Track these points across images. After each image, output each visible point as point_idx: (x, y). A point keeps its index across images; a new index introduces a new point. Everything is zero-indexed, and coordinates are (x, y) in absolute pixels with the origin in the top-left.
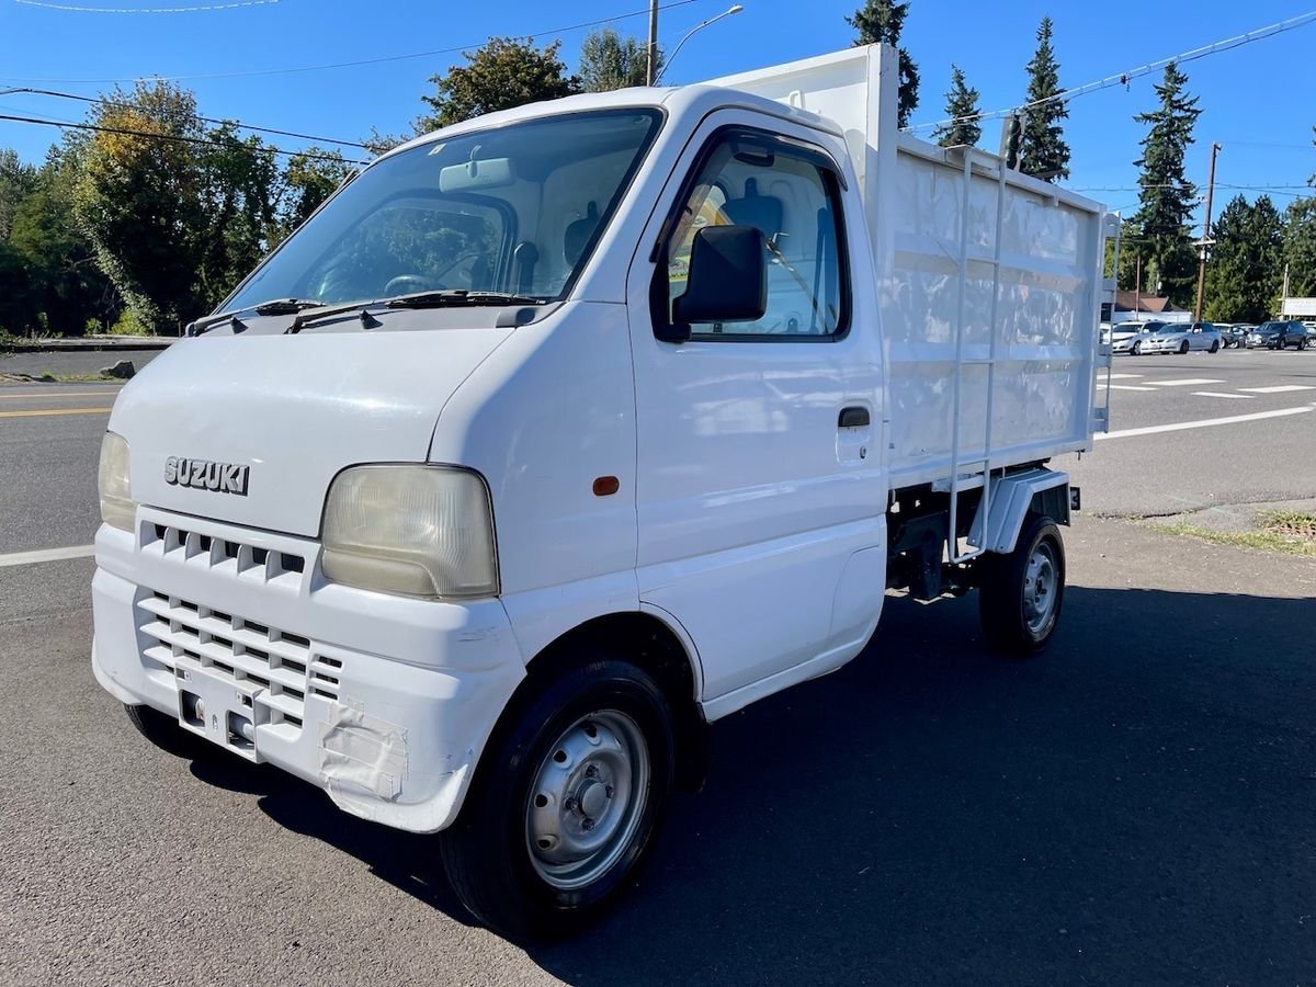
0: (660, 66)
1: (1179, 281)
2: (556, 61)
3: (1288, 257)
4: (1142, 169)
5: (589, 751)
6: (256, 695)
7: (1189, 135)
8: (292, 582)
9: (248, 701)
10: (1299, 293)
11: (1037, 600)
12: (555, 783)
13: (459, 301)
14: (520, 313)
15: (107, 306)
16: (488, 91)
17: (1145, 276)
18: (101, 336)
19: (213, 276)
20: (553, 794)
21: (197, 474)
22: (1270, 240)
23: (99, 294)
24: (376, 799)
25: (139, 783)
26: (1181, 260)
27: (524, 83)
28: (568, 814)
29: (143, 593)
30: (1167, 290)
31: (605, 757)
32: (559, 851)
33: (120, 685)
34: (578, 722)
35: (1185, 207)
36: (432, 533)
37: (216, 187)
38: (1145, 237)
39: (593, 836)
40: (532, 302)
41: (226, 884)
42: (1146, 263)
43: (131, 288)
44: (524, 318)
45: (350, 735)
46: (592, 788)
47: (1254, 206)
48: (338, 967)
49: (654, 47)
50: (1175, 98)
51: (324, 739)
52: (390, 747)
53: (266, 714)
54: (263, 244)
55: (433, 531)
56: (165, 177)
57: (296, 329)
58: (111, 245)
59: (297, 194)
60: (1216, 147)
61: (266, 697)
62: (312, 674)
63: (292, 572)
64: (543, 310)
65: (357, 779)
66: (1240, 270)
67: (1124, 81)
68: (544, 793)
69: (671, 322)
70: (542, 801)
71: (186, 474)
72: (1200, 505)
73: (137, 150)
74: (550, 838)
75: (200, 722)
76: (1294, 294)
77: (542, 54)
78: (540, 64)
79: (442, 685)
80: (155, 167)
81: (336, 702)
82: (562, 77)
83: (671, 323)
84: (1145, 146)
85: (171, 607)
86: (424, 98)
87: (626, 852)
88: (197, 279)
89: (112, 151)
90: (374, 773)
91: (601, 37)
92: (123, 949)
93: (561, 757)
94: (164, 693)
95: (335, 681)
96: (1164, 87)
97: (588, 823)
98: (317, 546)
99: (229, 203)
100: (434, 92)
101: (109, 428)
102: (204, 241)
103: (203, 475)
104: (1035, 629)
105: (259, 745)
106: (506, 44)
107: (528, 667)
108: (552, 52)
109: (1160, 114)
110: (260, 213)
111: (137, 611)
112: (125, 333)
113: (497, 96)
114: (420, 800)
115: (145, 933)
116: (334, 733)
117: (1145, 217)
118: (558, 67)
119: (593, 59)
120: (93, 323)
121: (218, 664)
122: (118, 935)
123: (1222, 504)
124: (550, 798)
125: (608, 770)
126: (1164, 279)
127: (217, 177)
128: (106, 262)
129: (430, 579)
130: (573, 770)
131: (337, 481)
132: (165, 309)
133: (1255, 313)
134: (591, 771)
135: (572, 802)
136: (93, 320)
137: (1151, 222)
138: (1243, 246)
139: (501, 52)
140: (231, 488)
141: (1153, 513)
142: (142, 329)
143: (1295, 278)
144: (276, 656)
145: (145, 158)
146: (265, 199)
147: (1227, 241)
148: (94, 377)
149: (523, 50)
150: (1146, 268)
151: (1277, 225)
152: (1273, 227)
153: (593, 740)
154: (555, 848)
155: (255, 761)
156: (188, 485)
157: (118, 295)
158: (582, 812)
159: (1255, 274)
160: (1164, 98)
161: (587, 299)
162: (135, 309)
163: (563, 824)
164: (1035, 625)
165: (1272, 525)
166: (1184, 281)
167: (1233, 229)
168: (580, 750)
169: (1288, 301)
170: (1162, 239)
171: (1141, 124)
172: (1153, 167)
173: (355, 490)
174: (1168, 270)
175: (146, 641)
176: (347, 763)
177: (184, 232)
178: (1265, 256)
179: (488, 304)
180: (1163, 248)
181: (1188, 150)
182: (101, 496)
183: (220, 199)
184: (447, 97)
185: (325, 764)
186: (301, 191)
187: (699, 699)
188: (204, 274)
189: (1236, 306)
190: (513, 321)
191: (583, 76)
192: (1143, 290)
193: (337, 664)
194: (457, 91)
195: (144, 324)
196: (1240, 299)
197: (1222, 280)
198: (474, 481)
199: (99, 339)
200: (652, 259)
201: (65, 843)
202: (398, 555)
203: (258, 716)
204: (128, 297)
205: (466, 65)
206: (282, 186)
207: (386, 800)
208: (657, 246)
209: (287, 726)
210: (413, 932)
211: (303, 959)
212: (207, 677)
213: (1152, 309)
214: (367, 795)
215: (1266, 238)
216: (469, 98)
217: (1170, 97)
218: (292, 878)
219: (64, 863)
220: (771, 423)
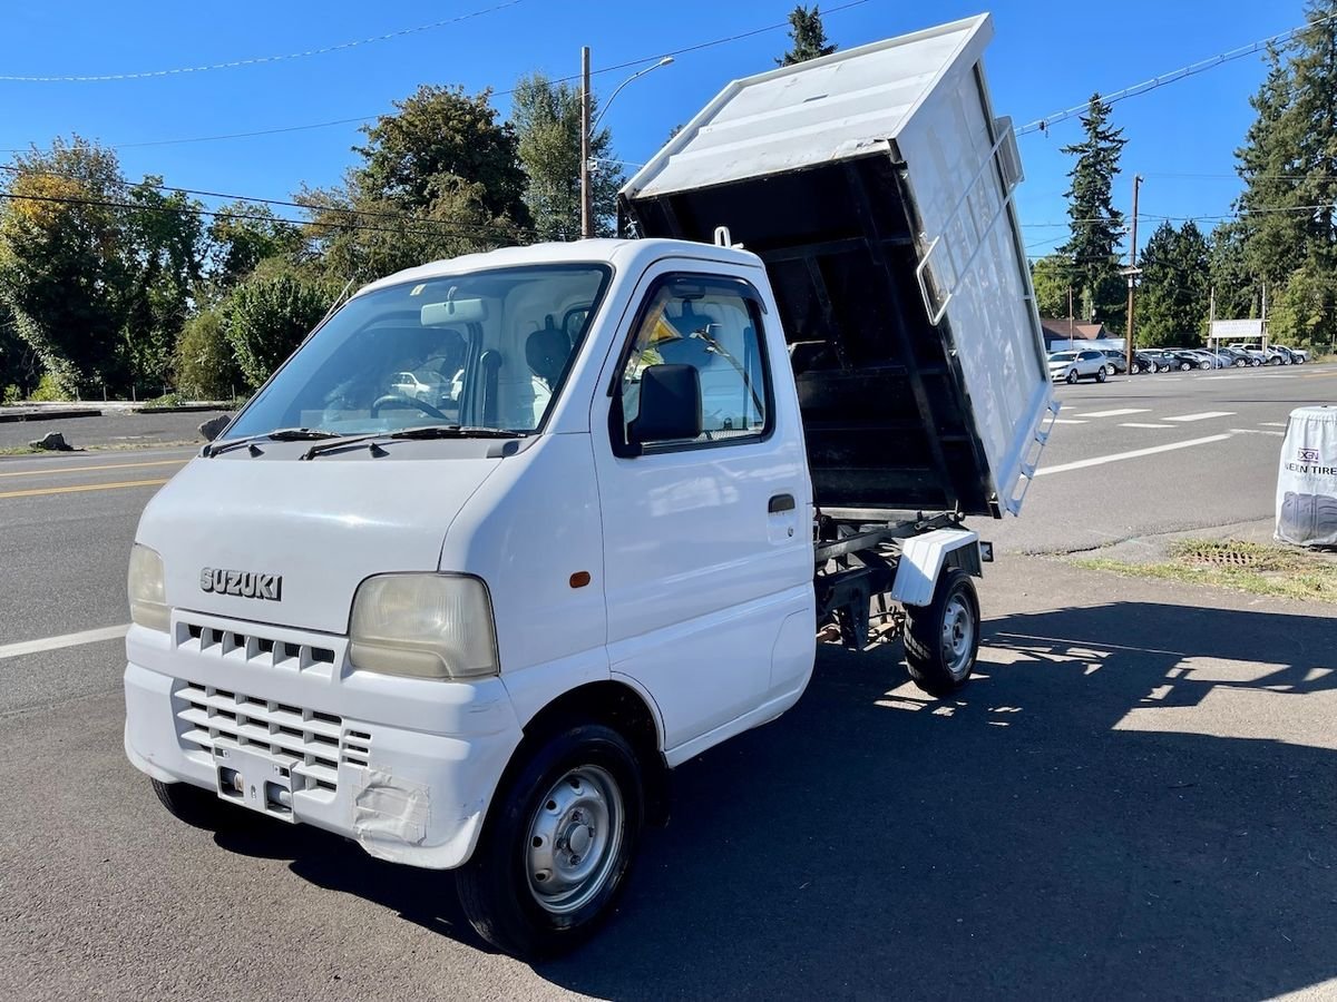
0: (593, 109)
1: (1111, 308)
2: (488, 108)
3: (1214, 280)
4: (1072, 199)
5: (574, 799)
6: (293, 766)
7: (1115, 166)
8: (322, 670)
9: (285, 772)
10: (1228, 314)
11: (955, 644)
12: (548, 826)
13: (454, 434)
14: (506, 446)
15: (27, 372)
16: (420, 139)
17: (1078, 304)
18: (21, 403)
19: (137, 337)
20: (547, 836)
21: (232, 583)
22: (1197, 264)
23: (16, 358)
24: (405, 845)
25: (169, 856)
26: (1112, 286)
27: (457, 131)
28: (559, 852)
29: (179, 684)
30: (1101, 317)
31: (586, 804)
32: (551, 883)
33: (156, 765)
34: (565, 776)
35: (1113, 234)
36: (443, 626)
37: (139, 244)
38: (1077, 266)
39: (580, 869)
40: (514, 434)
41: (267, 935)
42: (1081, 291)
43: (51, 352)
44: (510, 450)
45: (379, 794)
46: (577, 829)
47: (1180, 231)
48: (376, 992)
49: (587, 98)
50: (1099, 130)
51: (357, 800)
52: (415, 801)
53: (301, 782)
54: (190, 302)
55: (443, 624)
56: (84, 236)
57: (311, 455)
58: (29, 308)
59: (225, 250)
60: (1138, 179)
61: (301, 768)
62: (344, 746)
63: (323, 663)
64: (524, 442)
65: (387, 829)
66: (1169, 294)
67: (1042, 128)
68: (540, 836)
69: (627, 441)
70: (538, 842)
71: (219, 582)
72: (1118, 537)
73: (54, 211)
74: (545, 872)
75: (240, 793)
76: (1222, 316)
77: (474, 102)
78: (472, 111)
79: (455, 749)
80: (74, 227)
81: (367, 768)
82: (495, 123)
83: (627, 443)
84: (1073, 177)
85: (208, 696)
86: (354, 149)
87: (608, 879)
88: (122, 340)
89: (29, 213)
90: (401, 823)
91: (532, 82)
92: (190, 992)
93: (552, 806)
94: (202, 770)
95: (365, 750)
96: (1089, 118)
97: (575, 860)
98: (347, 640)
99: (153, 262)
100: (365, 141)
101: (137, 540)
102: (127, 302)
103: (239, 582)
104: (954, 670)
105: (297, 808)
106: (436, 92)
107: (525, 730)
108: (484, 98)
109: (1086, 146)
110: (186, 270)
111: (175, 700)
112: (46, 399)
113: (430, 144)
114: (441, 842)
115: (205, 979)
116: (366, 793)
117: (1076, 246)
118: (491, 114)
119: (525, 105)
120: (12, 389)
121: (253, 742)
122: (183, 981)
123: (1139, 536)
124: (544, 839)
125: (589, 815)
126: (1098, 306)
127: (141, 236)
128: (24, 327)
129: (444, 666)
130: (562, 815)
131: (360, 589)
132: (88, 373)
133: (1187, 337)
134: (576, 815)
135: (562, 842)
136: (13, 386)
137: (1083, 251)
138: (1171, 272)
139: (432, 100)
140: (266, 594)
141: (1076, 548)
142: (64, 395)
143: (1223, 302)
144: (309, 733)
145: (65, 219)
146: (191, 255)
147: (1156, 267)
148: (21, 449)
149: (454, 98)
150: (1080, 296)
151: (1203, 249)
152: (1199, 251)
153: (577, 791)
154: (551, 879)
155: (292, 822)
156: (225, 592)
157: (38, 361)
158: (570, 850)
159: (1184, 299)
160: (1089, 130)
161: (558, 432)
162: (56, 372)
163: (555, 861)
164: (954, 666)
165: (1183, 554)
166: (1116, 308)
167: (1161, 256)
168: (567, 799)
169: (1215, 323)
170: (1093, 267)
171: (1068, 155)
172: (1082, 198)
173: (377, 595)
174: (1101, 297)
175: (183, 726)
176: (377, 817)
177: (106, 292)
178: (1193, 280)
179: (478, 437)
180: (1095, 277)
181: (1115, 180)
182: (130, 600)
183: (143, 257)
184: (378, 146)
185: (358, 820)
186: (229, 246)
187: (662, 749)
188: (128, 335)
189: (1168, 330)
190: (501, 453)
191: (516, 123)
192: (1078, 316)
193: (367, 736)
194: (388, 140)
195: (66, 389)
196: (1171, 323)
197: (1153, 305)
198: (476, 586)
199: (20, 407)
200: (609, 394)
201: (115, 911)
202: (418, 646)
203: (295, 784)
204: (48, 361)
205: (396, 114)
206: (209, 241)
207: (413, 845)
208: (613, 379)
209: (320, 791)
210: (434, 961)
211: (344, 988)
212: (246, 754)
213: (1087, 336)
214: (396, 842)
215: (1194, 263)
216: (401, 147)
217: (1095, 128)
218: (323, 925)
219: (121, 927)
220: (722, 496)
